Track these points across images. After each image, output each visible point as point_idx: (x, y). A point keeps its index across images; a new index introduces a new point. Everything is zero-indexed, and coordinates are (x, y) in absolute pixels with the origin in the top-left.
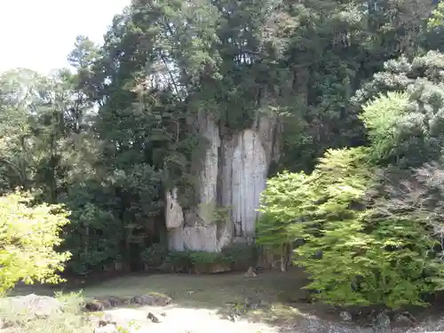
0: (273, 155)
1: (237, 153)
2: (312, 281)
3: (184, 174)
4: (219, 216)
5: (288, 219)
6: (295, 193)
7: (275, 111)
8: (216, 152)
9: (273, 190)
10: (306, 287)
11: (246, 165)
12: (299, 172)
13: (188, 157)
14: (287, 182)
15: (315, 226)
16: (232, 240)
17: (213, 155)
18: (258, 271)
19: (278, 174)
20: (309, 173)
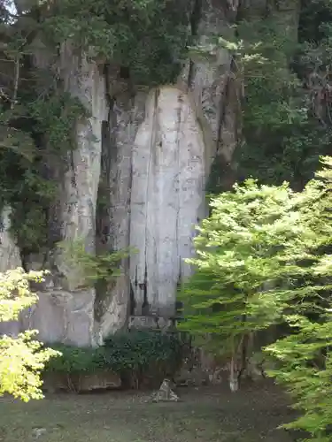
0: (219, 142)
1: (144, 136)
2: (302, 412)
3: (30, 178)
4: (104, 271)
5: (253, 282)
6: (271, 229)
7: (231, 51)
8: (98, 132)
9: (226, 220)
10: (289, 426)
11: (161, 161)
12: (279, 184)
13: (38, 139)
14: (255, 204)
15: (308, 298)
16: (127, 322)
17: (92, 138)
18: (180, 387)
19: (235, 186)
20: (298, 186)
